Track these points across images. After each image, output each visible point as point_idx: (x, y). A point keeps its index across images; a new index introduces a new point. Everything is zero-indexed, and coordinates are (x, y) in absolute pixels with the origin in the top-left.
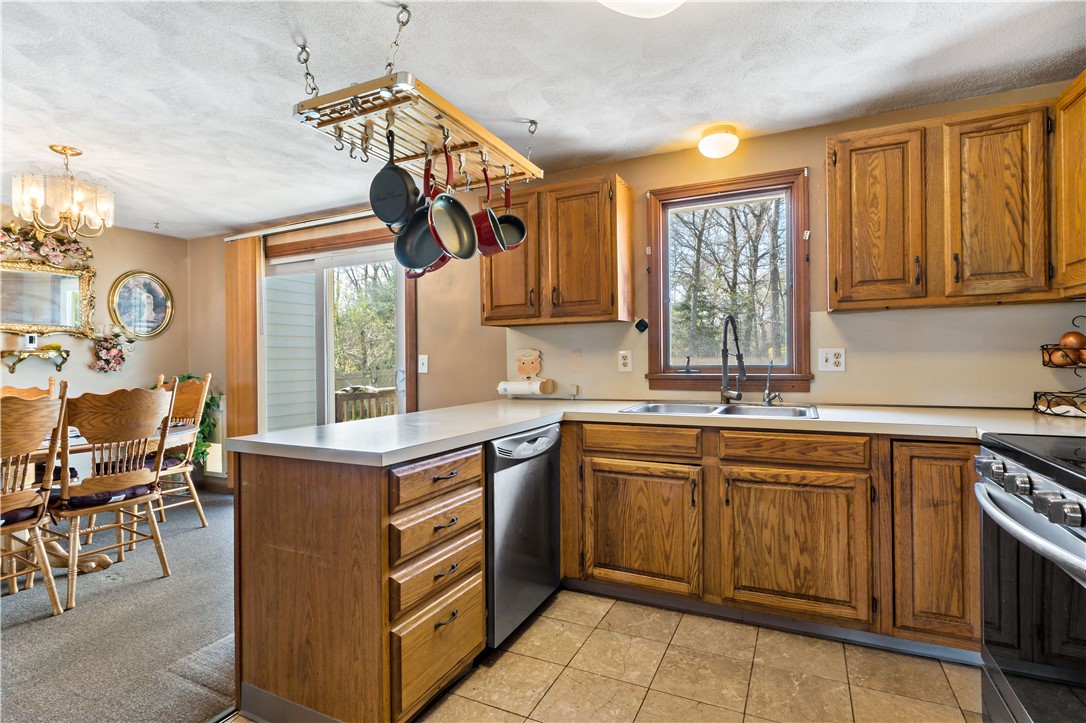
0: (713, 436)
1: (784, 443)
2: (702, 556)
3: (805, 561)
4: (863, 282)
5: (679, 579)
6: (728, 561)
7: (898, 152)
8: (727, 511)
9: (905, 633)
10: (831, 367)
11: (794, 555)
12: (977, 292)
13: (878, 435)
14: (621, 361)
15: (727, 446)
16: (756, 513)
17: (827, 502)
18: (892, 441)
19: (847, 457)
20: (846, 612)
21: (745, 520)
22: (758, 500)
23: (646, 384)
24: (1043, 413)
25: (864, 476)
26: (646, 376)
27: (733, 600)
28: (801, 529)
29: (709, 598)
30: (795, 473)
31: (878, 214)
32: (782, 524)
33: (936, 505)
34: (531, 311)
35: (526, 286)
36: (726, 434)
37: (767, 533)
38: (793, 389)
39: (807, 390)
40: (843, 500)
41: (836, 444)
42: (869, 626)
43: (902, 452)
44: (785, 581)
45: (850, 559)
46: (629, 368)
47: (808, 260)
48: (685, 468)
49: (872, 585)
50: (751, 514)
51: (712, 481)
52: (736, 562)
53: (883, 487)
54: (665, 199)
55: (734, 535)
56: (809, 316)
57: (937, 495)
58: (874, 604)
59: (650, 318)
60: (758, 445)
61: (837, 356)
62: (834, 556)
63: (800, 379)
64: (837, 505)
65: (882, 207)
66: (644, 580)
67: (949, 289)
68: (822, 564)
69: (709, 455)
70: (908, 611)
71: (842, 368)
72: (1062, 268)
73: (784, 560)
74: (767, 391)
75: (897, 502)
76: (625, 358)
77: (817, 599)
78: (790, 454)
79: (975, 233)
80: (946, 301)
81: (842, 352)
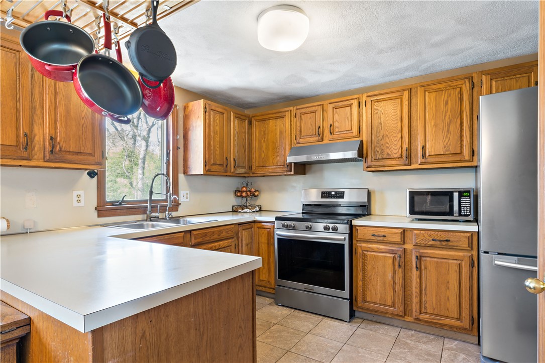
0: (188, 235)
4: (214, 164)
7: (222, 116)
10: (185, 199)
12: (238, 172)
14: (75, 199)
15: (195, 239)
18: (238, 225)
19: (230, 234)
23: (96, 213)
24: (240, 212)
26: (96, 209)
34: (25, 154)
35: (18, 129)
36: (195, 233)
39: (177, 211)
43: (240, 229)
46: (82, 204)
56: (178, 175)
57: (247, 241)
59: (98, 169)
61: (187, 194)
63: (176, 205)
67: (232, 171)
71: (188, 200)
72: (254, 168)
74: (167, 212)
75: (240, 247)
76: (79, 196)
78: (216, 236)
79: (237, 152)
80: (231, 174)
81: (188, 192)
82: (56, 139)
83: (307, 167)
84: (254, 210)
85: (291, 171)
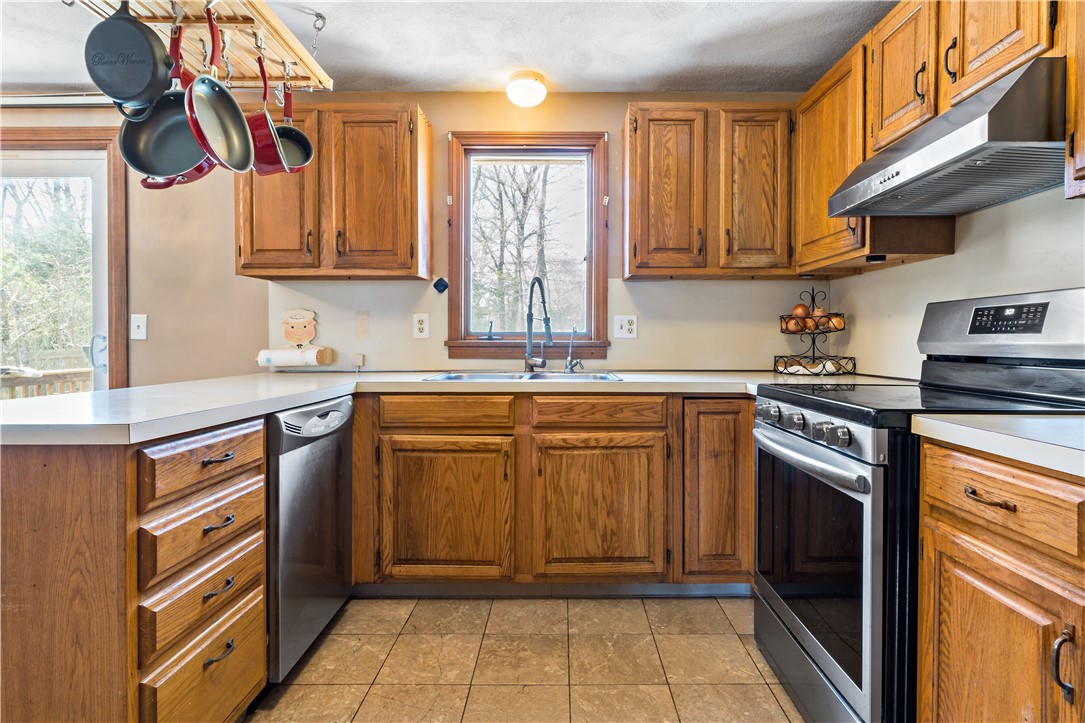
0: (525, 403)
1: (594, 406)
2: (513, 534)
3: (612, 524)
4: (657, 250)
5: (490, 563)
6: (539, 532)
7: (686, 128)
8: (539, 481)
9: (692, 578)
10: (624, 334)
11: (602, 518)
12: (743, 265)
13: (673, 395)
14: (416, 326)
15: (540, 413)
16: (567, 480)
17: (631, 462)
18: (684, 398)
19: (649, 417)
20: (645, 567)
21: (557, 488)
22: (569, 467)
23: (445, 352)
24: (781, 373)
25: (662, 434)
26: (446, 343)
27: (544, 575)
28: (608, 492)
29: (520, 578)
30: (603, 436)
31: (670, 186)
32: (592, 488)
33: (716, 456)
34: (308, 259)
35: (302, 227)
36: (539, 400)
37: (577, 499)
38: (592, 356)
39: (604, 357)
40: (644, 458)
41: (640, 404)
42: (662, 578)
43: (691, 408)
44: (594, 547)
45: (649, 516)
46: (425, 334)
47: (607, 226)
48: (498, 440)
49: (667, 538)
50: (563, 484)
51: (524, 450)
52: (548, 534)
53: (676, 443)
54: (468, 144)
55: (546, 506)
56: (607, 282)
57: (717, 445)
58: (668, 553)
59: (450, 276)
60: (570, 409)
61: (630, 323)
62: (637, 515)
63: (597, 346)
64: (639, 461)
65: (673, 180)
66: (452, 570)
67: (722, 261)
68: (626, 524)
69: (521, 423)
70: (695, 556)
71: (634, 335)
72: (799, 249)
73: (593, 525)
74: (569, 358)
75: (687, 457)
76: (421, 322)
77: (621, 559)
78: (599, 417)
79: (741, 212)
80: (720, 272)
81: (634, 318)
82: (345, 234)
83: (960, 223)
84: (815, 370)
85: (863, 245)
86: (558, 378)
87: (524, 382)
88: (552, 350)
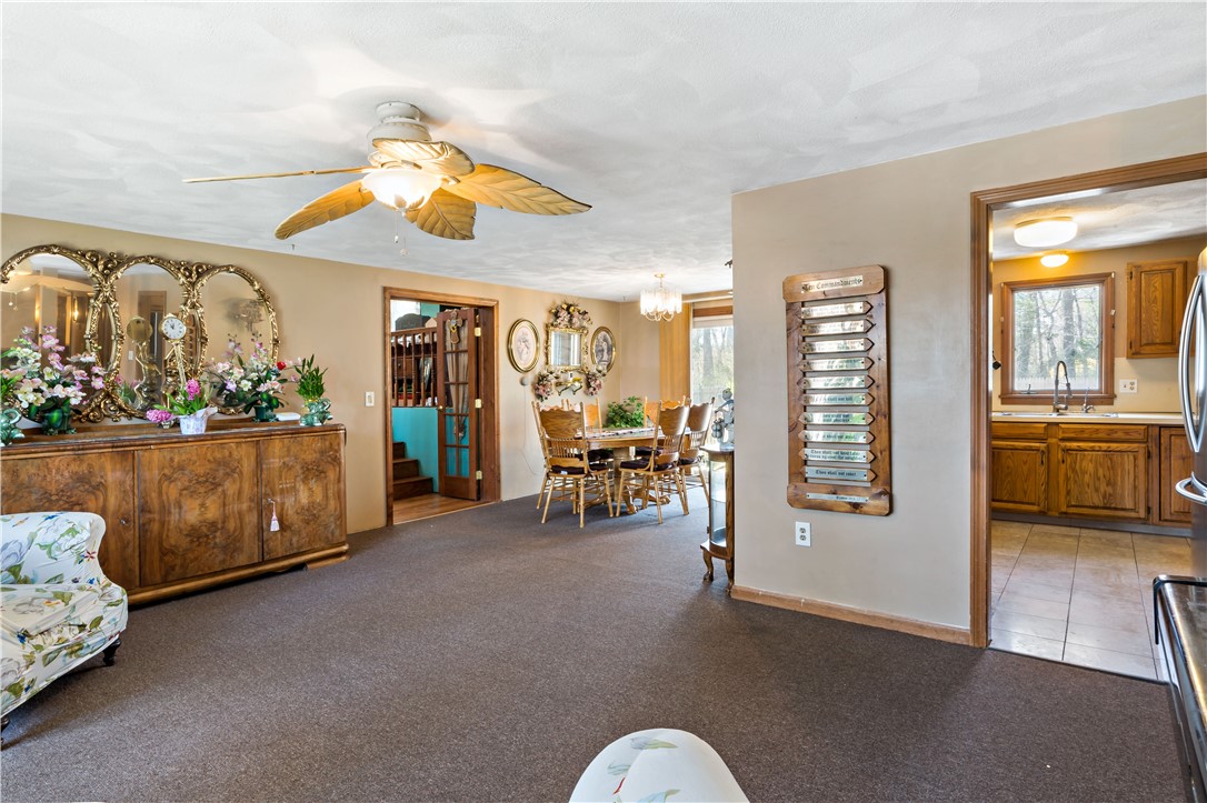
0: (1055, 427)
1: (1098, 430)
2: (1047, 491)
3: (1110, 490)
4: (1147, 345)
5: (1033, 504)
6: (1063, 491)
7: (1170, 274)
8: (1063, 466)
9: (1165, 523)
10: (1128, 390)
11: (1103, 487)
13: (1152, 425)
15: (1063, 432)
16: (1081, 467)
17: (1123, 459)
18: (1160, 428)
19: (1135, 436)
20: (1133, 514)
21: (1074, 470)
22: (1082, 460)
25: (1144, 445)
26: (999, 397)
27: (1066, 513)
28: (1107, 474)
29: (1050, 513)
30: (1104, 446)
31: (1158, 307)
32: (1096, 471)
33: (1184, 459)
36: (1063, 426)
37: (1087, 477)
38: (1102, 403)
39: (1112, 404)
40: (1131, 458)
41: (1128, 429)
42: (1145, 521)
43: (1165, 433)
44: (1097, 501)
45: (1135, 487)
47: (1113, 327)
48: (1038, 445)
49: (1147, 500)
50: (1077, 468)
51: (1053, 451)
52: (1068, 493)
53: (1155, 451)
54: (1013, 287)
55: (1067, 479)
56: (1113, 365)
57: (1184, 453)
58: (1149, 510)
59: (1002, 360)
60: (1082, 431)
61: (1132, 384)
62: (1126, 486)
63: (1108, 397)
64: (1128, 462)
65: (1159, 303)
66: (1011, 506)
68: (1119, 490)
69: (1052, 437)
70: (1167, 512)
71: (1135, 391)
73: (1097, 490)
74: (1085, 405)
75: (1163, 458)
77: (1116, 509)
78: (1100, 435)
81: (1136, 382)
86: (1075, 415)
87: (1054, 417)
88: (1072, 399)
